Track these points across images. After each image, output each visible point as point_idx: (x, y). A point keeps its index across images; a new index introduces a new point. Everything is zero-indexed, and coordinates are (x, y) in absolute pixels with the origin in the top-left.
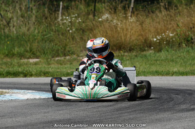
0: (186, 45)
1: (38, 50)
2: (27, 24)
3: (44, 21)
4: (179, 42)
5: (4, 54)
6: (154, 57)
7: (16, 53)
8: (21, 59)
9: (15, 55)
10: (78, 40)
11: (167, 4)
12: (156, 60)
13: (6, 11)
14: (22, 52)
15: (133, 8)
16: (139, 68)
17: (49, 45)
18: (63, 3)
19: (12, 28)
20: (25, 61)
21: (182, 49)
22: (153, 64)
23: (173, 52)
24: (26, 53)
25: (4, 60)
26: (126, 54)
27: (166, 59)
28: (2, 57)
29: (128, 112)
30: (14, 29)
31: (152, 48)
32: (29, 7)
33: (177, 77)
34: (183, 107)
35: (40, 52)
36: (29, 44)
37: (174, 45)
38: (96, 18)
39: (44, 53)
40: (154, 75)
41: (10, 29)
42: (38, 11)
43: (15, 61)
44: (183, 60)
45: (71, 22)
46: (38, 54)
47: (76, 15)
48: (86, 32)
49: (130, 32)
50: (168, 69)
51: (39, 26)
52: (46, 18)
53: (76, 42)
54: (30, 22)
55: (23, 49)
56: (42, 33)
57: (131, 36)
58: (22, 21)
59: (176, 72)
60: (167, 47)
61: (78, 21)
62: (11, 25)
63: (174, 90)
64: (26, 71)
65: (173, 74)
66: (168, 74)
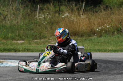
0: (117, 33)
1: (24, 35)
2: (17, 19)
3: (27, 17)
4: (113, 31)
5: (2, 38)
6: (97, 40)
7: (9, 37)
8: (12, 41)
9: (9, 38)
10: (49, 29)
11: (105, 7)
12: (98, 42)
13: (4, 10)
14: (13, 36)
15: (84, 10)
16: (87, 47)
17: (30, 32)
18: (39, 6)
19: (7, 21)
20: (15, 42)
21: (115, 35)
22: (96, 45)
23: (109, 37)
24: (16, 37)
25: (2, 42)
26: (79, 38)
27: (105, 42)
28: (1, 39)
29: (80, 75)
30: (8, 22)
31: (96, 35)
32: (18, 8)
33: (111, 53)
34: (115, 72)
35: (25, 36)
36: (18, 32)
37: (109, 33)
38: (61, 15)
39: (27, 37)
40: (97, 52)
41: (6, 22)
42: (24, 11)
43: (9, 42)
44: (115, 42)
45: (44, 18)
46: (24, 37)
47: (48, 13)
48: (54, 24)
49: (82, 25)
50: (105, 48)
51: (24, 20)
52: (29, 15)
53: (48, 31)
54: (18, 17)
55: (14, 34)
56: (26, 24)
57: (82, 27)
58: (14, 17)
59: (110, 50)
60: (105, 34)
61: (49, 17)
62: (7, 19)
63: (109, 61)
64: (16, 48)
65: (109, 51)
66: (105, 51)
